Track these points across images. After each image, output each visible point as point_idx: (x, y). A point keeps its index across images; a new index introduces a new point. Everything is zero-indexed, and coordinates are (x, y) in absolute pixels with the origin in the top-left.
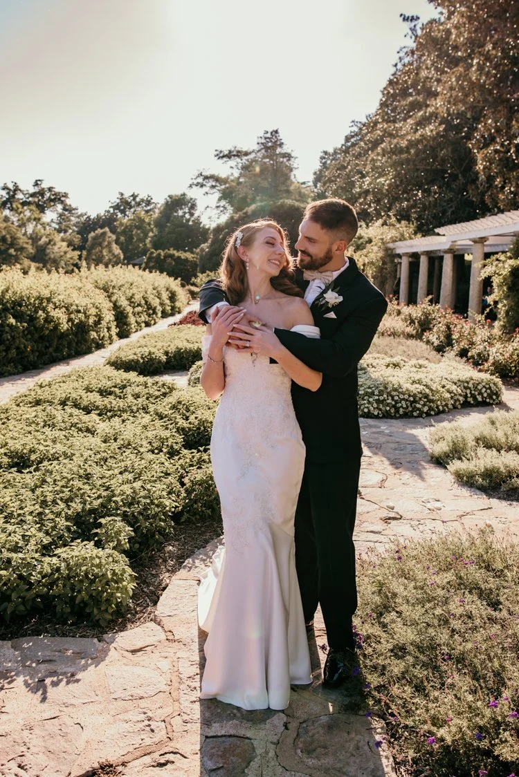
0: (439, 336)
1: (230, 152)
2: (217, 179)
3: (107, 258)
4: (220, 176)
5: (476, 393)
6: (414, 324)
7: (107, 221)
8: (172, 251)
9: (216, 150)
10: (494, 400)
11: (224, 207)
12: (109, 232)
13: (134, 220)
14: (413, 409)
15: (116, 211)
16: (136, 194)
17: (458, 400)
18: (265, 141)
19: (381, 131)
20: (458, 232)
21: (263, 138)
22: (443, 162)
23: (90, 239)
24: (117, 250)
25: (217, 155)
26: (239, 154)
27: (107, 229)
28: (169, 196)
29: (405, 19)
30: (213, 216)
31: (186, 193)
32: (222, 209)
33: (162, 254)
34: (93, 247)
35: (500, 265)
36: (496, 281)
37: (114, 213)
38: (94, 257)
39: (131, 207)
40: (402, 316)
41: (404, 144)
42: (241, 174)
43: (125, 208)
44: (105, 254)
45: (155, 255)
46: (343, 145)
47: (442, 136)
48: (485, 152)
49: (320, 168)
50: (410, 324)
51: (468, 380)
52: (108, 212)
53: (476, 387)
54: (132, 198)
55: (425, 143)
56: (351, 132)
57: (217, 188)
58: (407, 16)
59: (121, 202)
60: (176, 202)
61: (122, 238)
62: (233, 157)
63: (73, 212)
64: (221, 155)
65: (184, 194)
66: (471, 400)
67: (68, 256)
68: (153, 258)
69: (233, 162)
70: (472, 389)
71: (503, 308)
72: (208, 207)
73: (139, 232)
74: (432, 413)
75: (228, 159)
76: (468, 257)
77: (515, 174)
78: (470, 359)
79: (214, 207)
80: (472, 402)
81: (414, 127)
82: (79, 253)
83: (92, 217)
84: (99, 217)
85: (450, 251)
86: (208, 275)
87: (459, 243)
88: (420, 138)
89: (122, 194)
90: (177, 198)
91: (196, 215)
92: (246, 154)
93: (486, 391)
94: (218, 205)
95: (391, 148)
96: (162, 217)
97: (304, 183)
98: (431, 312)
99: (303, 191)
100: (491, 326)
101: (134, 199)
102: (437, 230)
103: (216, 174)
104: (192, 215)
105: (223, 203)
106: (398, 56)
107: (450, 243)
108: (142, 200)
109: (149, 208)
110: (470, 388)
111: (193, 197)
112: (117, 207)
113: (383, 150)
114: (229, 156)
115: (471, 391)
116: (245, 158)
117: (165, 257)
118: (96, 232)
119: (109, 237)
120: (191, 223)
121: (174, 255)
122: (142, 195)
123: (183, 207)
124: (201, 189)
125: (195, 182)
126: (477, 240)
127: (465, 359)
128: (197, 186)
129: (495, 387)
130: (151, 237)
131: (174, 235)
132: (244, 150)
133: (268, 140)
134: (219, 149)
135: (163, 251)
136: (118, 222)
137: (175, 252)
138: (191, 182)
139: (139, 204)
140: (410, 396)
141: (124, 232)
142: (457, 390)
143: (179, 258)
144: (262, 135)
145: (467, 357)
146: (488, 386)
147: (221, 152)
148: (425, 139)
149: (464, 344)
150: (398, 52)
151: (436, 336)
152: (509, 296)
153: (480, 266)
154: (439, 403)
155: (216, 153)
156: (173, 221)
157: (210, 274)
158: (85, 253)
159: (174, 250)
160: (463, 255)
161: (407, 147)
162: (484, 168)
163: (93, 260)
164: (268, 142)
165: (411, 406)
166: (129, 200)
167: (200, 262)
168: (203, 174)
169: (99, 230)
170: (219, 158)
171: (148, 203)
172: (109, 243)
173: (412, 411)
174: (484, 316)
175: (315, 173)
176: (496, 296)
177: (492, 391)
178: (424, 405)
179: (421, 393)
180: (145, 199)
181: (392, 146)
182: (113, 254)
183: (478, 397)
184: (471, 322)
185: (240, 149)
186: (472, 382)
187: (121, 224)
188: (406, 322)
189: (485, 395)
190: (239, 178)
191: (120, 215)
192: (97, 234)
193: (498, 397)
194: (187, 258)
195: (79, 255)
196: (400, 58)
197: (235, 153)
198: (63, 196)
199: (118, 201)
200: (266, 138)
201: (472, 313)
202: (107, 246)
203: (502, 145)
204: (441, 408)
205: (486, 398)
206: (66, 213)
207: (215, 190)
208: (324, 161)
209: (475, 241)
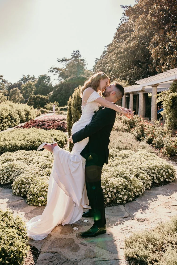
0: (138, 131)
1: (62, 59)
2: (58, 69)
3: (17, 99)
4: (59, 68)
5: (160, 176)
6: (127, 124)
7: (18, 85)
8: (39, 96)
9: (57, 59)
10: (171, 179)
11: (61, 79)
12: (18, 89)
13: (28, 84)
14: (117, 198)
15: (22, 82)
16: (29, 75)
17: (148, 184)
18: (74, 54)
19: (114, 46)
20: (145, 82)
21: (73, 54)
22: (138, 57)
23: (11, 92)
24: (21, 96)
25: (58, 60)
26: (66, 60)
27: (17, 88)
28: (40, 75)
29: (123, 7)
30: (57, 83)
31: (47, 74)
32: (60, 80)
33: (35, 96)
34: (12, 95)
35: (165, 96)
36: (164, 104)
37: (21, 82)
38: (12, 98)
39: (27, 80)
40: (122, 120)
41: (122, 50)
42: (66, 67)
43: (25, 81)
44: (17, 97)
45: (33, 97)
46: (102, 55)
47: (137, 46)
48: (155, 49)
49: (95, 64)
50: (125, 124)
51: (154, 168)
52: (19, 82)
53: (160, 172)
54: (27, 77)
55: (131, 49)
56: (105, 50)
57: (58, 72)
58: (123, 6)
59: (24, 78)
60: (43, 78)
61: (24, 91)
62: (63, 61)
63: (6, 82)
64: (59, 60)
65: (46, 75)
66: (156, 181)
67: (3, 98)
68: (32, 98)
69: (64, 63)
70: (157, 174)
71: (168, 117)
72: (55, 79)
73: (30, 89)
74: (131, 199)
75: (62, 62)
76: (150, 95)
77: (169, 56)
78: (153, 145)
79: (57, 79)
80: (157, 182)
81: (126, 44)
82: (7, 97)
83: (12, 84)
84: (15, 84)
85: (142, 91)
86: (51, 104)
87: (146, 88)
88: (129, 47)
89: (24, 76)
90: (43, 76)
91: (50, 82)
92: (68, 60)
93: (165, 174)
94: (59, 78)
95: (117, 52)
96: (38, 83)
97: (90, 70)
98: (135, 118)
99: (89, 73)
100: (163, 126)
101: (28, 77)
102: (136, 82)
103: (58, 67)
104: (49, 82)
105: (60, 78)
106: (120, 21)
107: (142, 88)
108: (31, 77)
109: (34, 80)
110: (155, 173)
111: (49, 76)
112: (22, 80)
113: (115, 53)
114: (62, 61)
115: (156, 175)
116: (68, 61)
117: (36, 98)
118: (13, 89)
119: (18, 91)
120: (48, 85)
121: (40, 97)
122: (31, 76)
123: (45, 79)
124: (52, 73)
125: (50, 70)
126: (154, 85)
127: (151, 145)
128: (50, 72)
129: (171, 171)
130: (34, 91)
131: (42, 90)
132: (67, 58)
133: (75, 54)
134: (59, 58)
135: (36, 95)
136: (22, 86)
137: (40, 96)
138: (48, 70)
139: (30, 79)
140: (114, 188)
141: (24, 89)
142: (147, 177)
143: (42, 98)
144: (73, 52)
145: (152, 143)
146: (166, 171)
147: (59, 59)
148: (131, 47)
149: (150, 136)
150: (120, 20)
151: (136, 131)
152: (171, 111)
153: (156, 97)
154: (135, 190)
155: (57, 60)
156: (41, 85)
157: (51, 103)
158: (9, 97)
159: (40, 95)
160: (148, 94)
161: (124, 52)
162: (155, 56)
163: (12, 99)
164: (75, 55)
165: (115, 196)
166: (27, 78)
167: (49, 99)
168: (53, 67)
169: (14, 88)
170: (58, 62)
171: (34, 78)
172: (18, 93)
173: (116, 200)
174: (159, 121)
175: (93, 66)
176: (165, 111)
177: (169, 174)
178: (124, 195)
179: (122, 185)
180: (32, 77)
181: (118, 51)
182: (20, 97)
183: (161, 179)
184: (153, 124)
185: (66, 58)
186: (157, 168)
187: (23, 86)
188: (124, 123)
189: (165, 177)
190: (66, 69)
191: (23, 83)
192: (14, 90)
193: (173, 178)
194: (45, 98)
195: (7, 98)
196: (121, 22)
197: (64, 60)
198: (1, 76)
199: (22, 78)
200: (74, 53)
201: (153, 120)
202: (17, 94)
203: (162, 46)
204: (137, 194)
205: (166, 178)
206: (3, 82)
207: (57, 73)
208: (96, 62)
209: (153, 86)
